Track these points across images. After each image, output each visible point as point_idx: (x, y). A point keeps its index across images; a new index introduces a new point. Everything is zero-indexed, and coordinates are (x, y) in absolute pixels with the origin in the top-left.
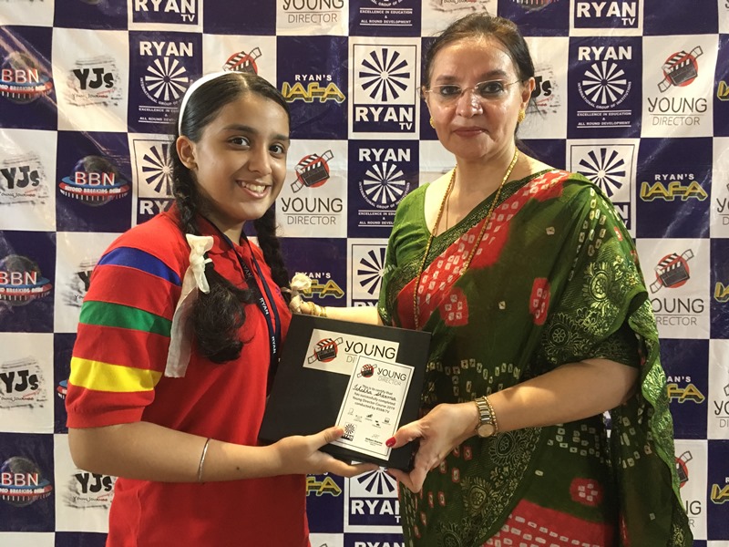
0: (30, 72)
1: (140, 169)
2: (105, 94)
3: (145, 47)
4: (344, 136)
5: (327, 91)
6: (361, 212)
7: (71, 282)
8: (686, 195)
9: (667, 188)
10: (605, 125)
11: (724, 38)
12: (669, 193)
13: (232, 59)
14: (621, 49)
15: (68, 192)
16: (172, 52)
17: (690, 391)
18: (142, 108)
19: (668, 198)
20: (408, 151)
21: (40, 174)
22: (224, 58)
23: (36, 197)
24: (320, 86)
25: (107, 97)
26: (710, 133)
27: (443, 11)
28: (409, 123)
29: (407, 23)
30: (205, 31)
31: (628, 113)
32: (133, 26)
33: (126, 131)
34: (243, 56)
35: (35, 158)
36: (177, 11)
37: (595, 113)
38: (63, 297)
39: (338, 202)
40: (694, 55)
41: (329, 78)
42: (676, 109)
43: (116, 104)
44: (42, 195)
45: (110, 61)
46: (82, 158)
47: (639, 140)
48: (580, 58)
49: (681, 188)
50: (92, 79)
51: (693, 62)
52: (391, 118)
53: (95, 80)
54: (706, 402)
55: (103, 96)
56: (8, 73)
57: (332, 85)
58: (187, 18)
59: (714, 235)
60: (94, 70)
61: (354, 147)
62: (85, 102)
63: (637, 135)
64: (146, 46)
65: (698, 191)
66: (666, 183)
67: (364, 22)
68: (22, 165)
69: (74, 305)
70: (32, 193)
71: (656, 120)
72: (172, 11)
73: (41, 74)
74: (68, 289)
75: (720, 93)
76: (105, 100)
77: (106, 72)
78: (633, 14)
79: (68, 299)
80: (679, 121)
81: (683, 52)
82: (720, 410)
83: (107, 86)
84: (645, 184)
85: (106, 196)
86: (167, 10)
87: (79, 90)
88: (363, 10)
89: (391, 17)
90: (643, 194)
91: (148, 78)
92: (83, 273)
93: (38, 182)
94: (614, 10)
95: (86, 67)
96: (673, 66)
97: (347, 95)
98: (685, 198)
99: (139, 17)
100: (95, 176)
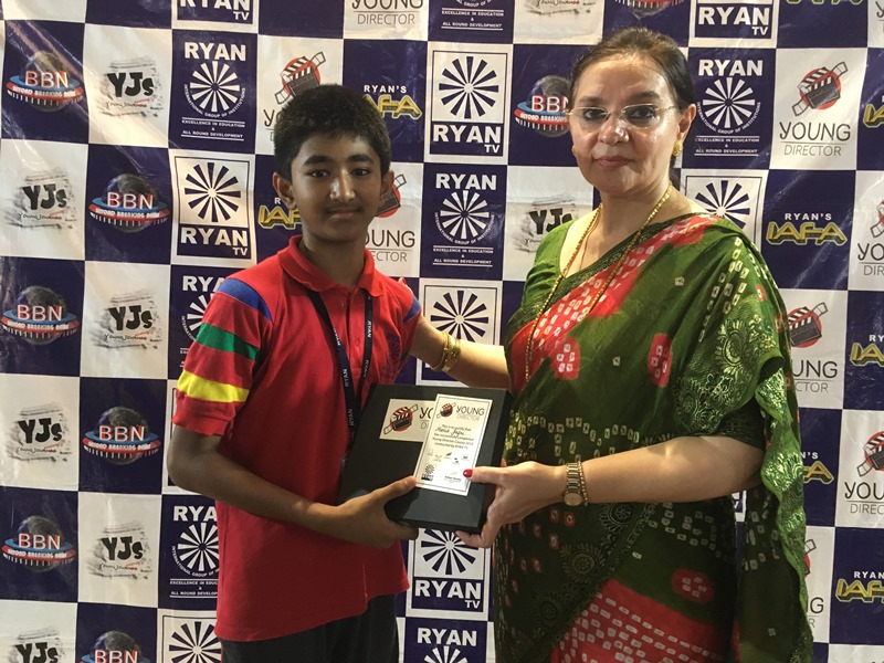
0: (58, 75)
1: (182, 191)
2: (143, 103)
3: (190, 49)
4: (419, 158)
5: (401, 105)
6: (436, 248)
7: (100, 320)
8: (821, 238)
9: (798, 229)
10: (728, 153)
11: (873, 53)
12: (800, 235)
13: (291, 65)
14: (750, 64)
15: (99, 215)
16: (222, 55)
17: (818, 468)
18: (185, 120)
19: (799, 241)
20: (494, 177)
21: (67, 194)
22: (281, 63)
23: (63, 220)
24: (393, 99)
25: (145, 106)
26: (852, 166)
27: (540, 13)
28: (496, 145)
29: (496, 27)
30: (261, 32)
31: (756, 139)
32: (177, 24)
33: (167, 146)
34: (304, 61)
35: (62, 175)
36: (229, 7)
37: (716, 139)
38: (91, 336)
39: (410, 236)
40: (837, 72)
41: (404, 89)
42: (813, 135)
43: (156, 115)
44: (69, 217)
45: (149, 64)
46: (116, 176)
47: (767, 172)
48: (701, 73)
49: (816, 230)
50: (128, 84)
51: (835, 82)
52: (475, 138)
53: (132, 86)
54: (835, 482)
55: (141, 106)
56: (33, 75)
57: (407, 98)
58: (240, 15)
59: (852, 286)
60: (131, 74)
61: (431, 171)
62: (120, 112)
63: (765, 166)
64: (191, 47)
65: (836, 234)
66: (798, 224)
67: (446, 26)
68: (48, 182)
69: (105, 346)
70: (58, 215)
71: (789, 149)
72: (223, 8)
73: (72, 77)
74: (97, 326)
75: (866, 119)
76: (143, 109)
77: (144, 78)
78: (765, 21)
79: (97, 338)
80: (815, 150)
81: (824, 69)
82: (851, 493)
83: (146, 94)
84: (772, 224)
85: (142, 221)
86: (217, 6)
87: (114, 97)
88: (446, 11)
89: (479, 19)
90: (769, 236)
91: (193, 85)
92: (115, 309)
93: (65, 203)
94: (743, 17)
95: (122, 71)
96: (812, 85)
97: (423, 110)
98: (819, 241)
99: (185, 14)
100: (130, 198)
